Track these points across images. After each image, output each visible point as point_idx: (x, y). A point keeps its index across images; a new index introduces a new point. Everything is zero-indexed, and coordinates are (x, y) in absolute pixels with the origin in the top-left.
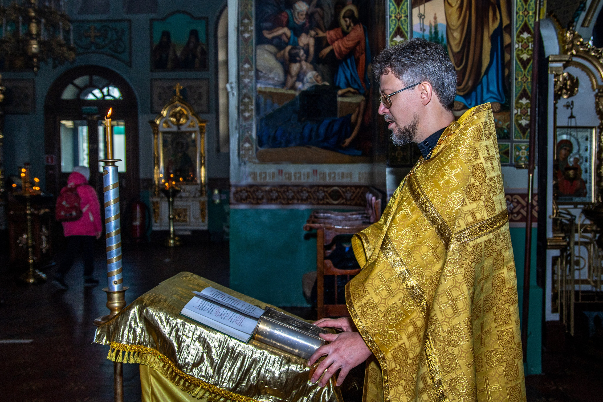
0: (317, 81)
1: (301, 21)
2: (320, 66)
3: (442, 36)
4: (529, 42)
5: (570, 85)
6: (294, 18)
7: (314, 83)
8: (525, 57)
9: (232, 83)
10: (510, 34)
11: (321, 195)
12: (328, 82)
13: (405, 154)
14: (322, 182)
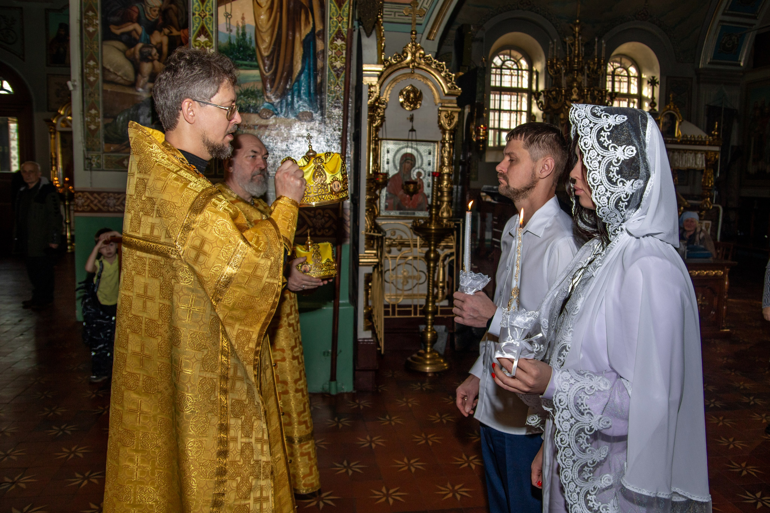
1: (153, 17)
3: (250, 38)
4: (343, 50)
5: (412, 98)
6: (146, 14)
8: (338, 64)
9: (75, 81)
10: (324, 40)
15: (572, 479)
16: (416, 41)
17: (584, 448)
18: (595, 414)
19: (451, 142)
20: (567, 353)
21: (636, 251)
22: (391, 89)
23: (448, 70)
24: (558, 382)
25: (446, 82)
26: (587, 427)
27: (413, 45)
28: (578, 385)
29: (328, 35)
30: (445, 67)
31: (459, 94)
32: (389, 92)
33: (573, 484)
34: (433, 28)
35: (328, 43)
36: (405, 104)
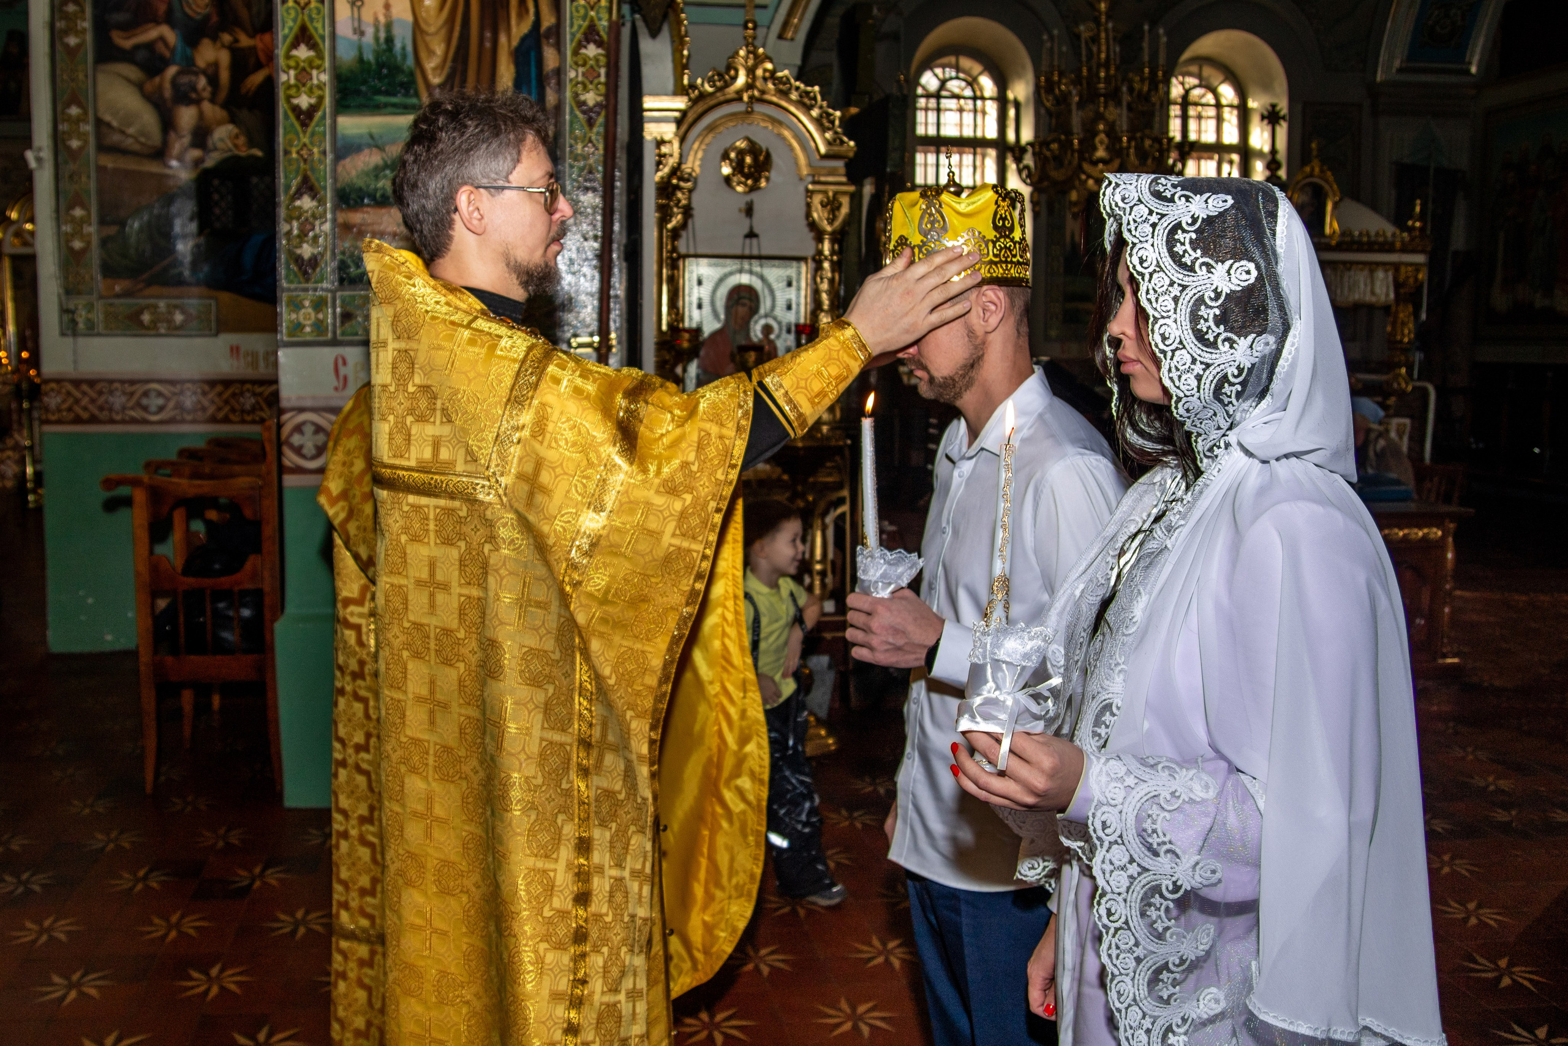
0: (236, 146)
1: (199, 10)
2: (244, 114)
3: (404, 48)
4: (600, 67)
5: (750, 167)
7: (230, 150)
8: (591, 98)
9: (40, 149)
10: (559, 46)
11: (249, 401)
12: (261, 149)
13: (321, 316)
14: (248, 373)
15: (1135, 1000)
16: (757, 43)
17: (1160, 930)
18: (1184, 852)
19: (835, 258)
20: (1113, 719)
21: (1262, 491)
22: (703, 147)
23: (825, 104)
24: (1098, 782)
25: (823, 129)
26: (1167, 883)
27: (749, 52)
28: (1143, 789)
29: (568, 37)
30: (819, 98)
31: (851, 154)
32: (700, 155)
33: (1137, 1009)
34: (790, 14)
35: (569, 53)
36: (735, 179)
